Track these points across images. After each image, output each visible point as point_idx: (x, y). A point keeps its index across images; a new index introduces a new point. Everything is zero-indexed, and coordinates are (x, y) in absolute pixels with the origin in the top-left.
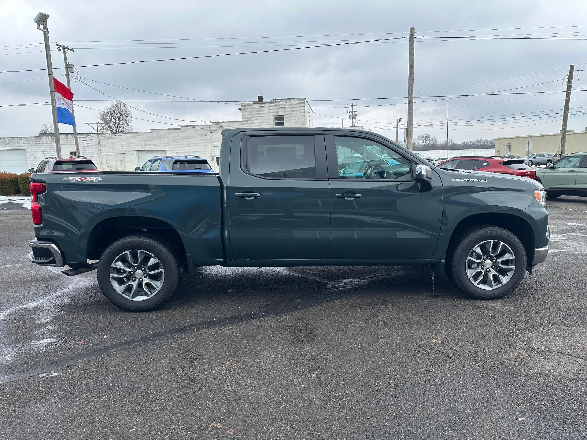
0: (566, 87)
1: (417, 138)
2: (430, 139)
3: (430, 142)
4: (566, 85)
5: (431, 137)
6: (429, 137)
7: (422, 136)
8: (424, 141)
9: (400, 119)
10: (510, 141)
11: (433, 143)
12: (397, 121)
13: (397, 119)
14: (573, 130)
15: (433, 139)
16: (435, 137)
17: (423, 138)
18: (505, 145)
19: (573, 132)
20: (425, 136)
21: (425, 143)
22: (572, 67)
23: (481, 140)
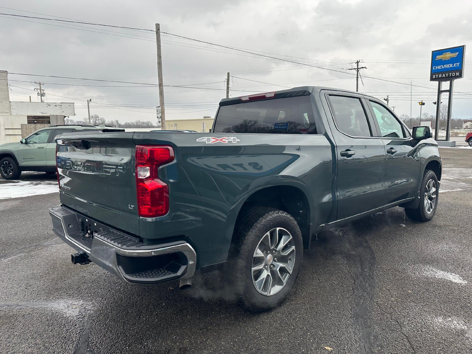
0: (226, 87)
1: (87, 118)
2: (99, 119)
3: (99, 122)
4: (226, 85)
5: (100, 118)
6: (98, 117)
7: (92, 117)
8: (94, 120)
9: (90, 100)
10: (176, 122)
11: (102, 122)
12: (88, 101)
13: (88, 100)
14: (211, 117)
15: (101, 120)
16: (103, 118)
17: (93, 118)
18: (173, 125)
19: (211, 118)
20: (94, 116)
21: (95, 122)
22: (228, 74)
23: (139, 121)
